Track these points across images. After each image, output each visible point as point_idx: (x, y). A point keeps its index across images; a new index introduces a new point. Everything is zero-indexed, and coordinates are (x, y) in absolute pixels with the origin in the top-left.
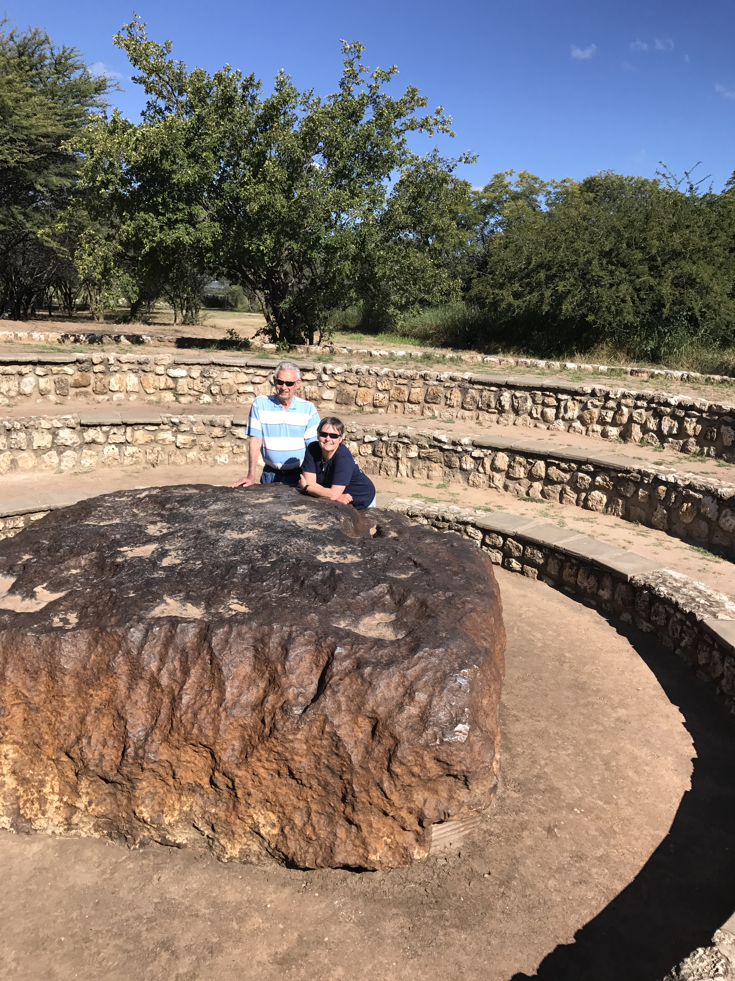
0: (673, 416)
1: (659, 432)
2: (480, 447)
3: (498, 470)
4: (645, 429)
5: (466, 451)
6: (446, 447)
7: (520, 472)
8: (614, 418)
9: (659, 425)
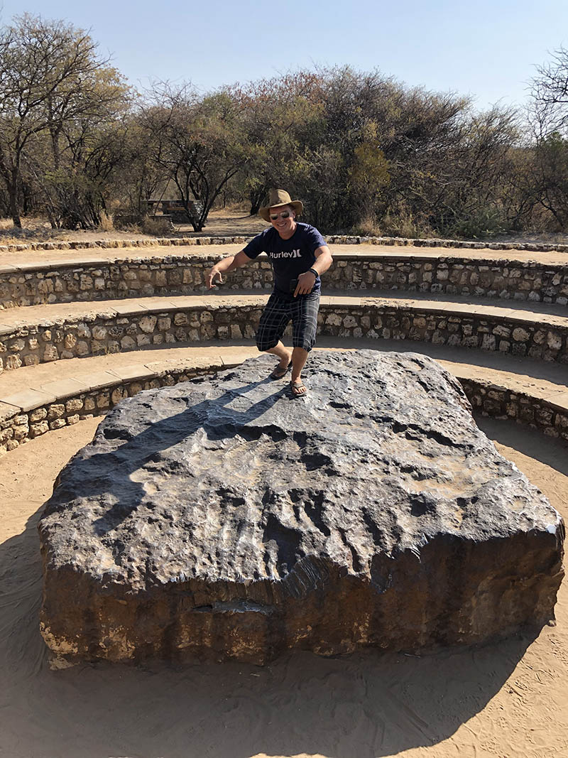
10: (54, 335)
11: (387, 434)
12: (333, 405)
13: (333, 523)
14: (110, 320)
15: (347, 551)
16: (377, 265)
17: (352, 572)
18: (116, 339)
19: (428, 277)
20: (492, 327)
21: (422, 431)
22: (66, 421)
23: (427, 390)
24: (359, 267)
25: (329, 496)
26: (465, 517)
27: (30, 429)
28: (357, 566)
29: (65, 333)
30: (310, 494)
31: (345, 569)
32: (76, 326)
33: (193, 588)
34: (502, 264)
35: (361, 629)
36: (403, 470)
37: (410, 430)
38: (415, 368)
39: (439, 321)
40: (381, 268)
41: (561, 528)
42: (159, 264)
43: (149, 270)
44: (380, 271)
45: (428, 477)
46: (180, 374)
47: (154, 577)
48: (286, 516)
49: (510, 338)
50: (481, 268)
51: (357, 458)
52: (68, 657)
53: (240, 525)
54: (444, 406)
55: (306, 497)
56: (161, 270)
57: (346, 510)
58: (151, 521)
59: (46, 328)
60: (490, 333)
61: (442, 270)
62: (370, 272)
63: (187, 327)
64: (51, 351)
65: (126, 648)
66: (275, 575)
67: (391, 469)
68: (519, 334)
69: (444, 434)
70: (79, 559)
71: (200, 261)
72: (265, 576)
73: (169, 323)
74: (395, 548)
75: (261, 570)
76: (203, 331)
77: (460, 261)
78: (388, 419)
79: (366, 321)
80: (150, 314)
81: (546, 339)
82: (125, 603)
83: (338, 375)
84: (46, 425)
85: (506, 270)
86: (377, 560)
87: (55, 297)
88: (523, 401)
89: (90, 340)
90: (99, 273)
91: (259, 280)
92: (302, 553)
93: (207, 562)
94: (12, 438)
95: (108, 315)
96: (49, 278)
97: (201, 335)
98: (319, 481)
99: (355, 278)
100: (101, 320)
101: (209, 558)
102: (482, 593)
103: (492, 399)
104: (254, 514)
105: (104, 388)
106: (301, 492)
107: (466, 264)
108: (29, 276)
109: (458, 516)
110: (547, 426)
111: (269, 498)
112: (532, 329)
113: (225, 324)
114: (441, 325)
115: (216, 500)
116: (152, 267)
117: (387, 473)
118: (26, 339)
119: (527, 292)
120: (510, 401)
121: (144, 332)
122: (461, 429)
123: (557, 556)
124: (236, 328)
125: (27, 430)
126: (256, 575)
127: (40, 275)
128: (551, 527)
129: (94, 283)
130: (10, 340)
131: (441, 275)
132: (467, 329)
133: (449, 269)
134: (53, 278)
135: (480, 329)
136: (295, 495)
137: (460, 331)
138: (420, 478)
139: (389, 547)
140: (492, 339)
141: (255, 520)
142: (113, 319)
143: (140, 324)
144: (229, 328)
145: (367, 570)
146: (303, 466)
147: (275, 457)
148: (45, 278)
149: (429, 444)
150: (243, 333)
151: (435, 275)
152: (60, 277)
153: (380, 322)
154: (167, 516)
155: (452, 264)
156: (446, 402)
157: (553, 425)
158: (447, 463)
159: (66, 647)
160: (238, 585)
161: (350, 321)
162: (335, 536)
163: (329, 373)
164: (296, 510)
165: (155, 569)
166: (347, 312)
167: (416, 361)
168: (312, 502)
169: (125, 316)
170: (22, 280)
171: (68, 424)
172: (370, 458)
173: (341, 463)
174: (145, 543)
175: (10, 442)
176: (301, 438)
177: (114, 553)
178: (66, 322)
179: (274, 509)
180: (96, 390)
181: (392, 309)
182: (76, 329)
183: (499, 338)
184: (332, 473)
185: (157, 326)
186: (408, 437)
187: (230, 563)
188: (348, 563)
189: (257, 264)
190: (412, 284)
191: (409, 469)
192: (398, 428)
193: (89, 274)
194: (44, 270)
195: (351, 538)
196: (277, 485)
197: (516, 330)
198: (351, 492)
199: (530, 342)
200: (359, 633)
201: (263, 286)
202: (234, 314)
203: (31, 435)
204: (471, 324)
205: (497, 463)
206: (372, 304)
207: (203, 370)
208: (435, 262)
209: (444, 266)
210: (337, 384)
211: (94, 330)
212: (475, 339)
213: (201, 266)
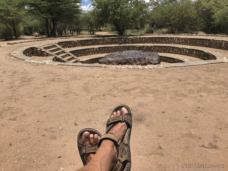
0: (181, 40)
7: (160, 49)
10: (180, 49)
32: (184, 49)
108: (196, 40)
118: (176, 49)
127: (198, 40)
129: (206, 44)
152: (201, 41)
170: (194, 41)
185: (196, 53)
193: (206, 41)
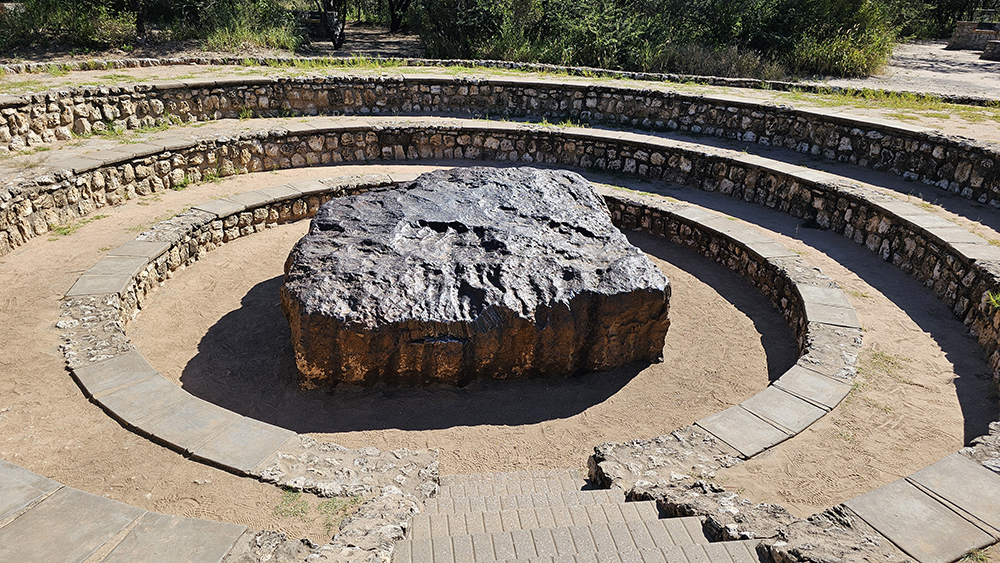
0: (112, 103)
1: (105, 119)
2: (81, 173)
3: (99, 189)
4: (92, 121)
5: (72, 183)
6: (54, 187)
7: (115, 182)
8: (61, 119)
9: (103, 114)
10: (230, 150)
11: (545, 230)
12: (502, 208)
13: (508, 285)
14: (281, 138)
15: (519, 302)
16: (531, 92)
17: (521, 315)
18: (285, 156)
19: (577, 104)
20: (633, 152)
21: (572, 227)
22: (254, 228)
23: (576, 199)
24: (514, 93)
25: (504, 267)
26: (601, 281)
27: (225, 234)
28: (525, 312)
29: (240, 149)
30: (490, 267)
31: (517, 313)
32: (249, 142)
33: (411, 327)
34: (645, 94)
35: (527, 357)
36: (557, 252)
37: (563, 226)
38: (567, 183)
39: (586, 146)
40: (535, 94)
41: (668, 288)
42: (322, 84)
43: (310, 90)
44: (535, 97)
45: (576, 258)
46: (353, 189)
47: (383, 318)
48: (474, 281)
49: (648, 162)
50: (626, 97)
51: (524, 243)
52: (315, 380)
53: (440, 287)
54: (589, 210)
55: (487, 269)
56: (323, 90)
57: (517, 277)
58: (374, 283)
59: (223, 143)
60: (631, 158)
61: (591, 98)
62: (525, 98)
63: (353, 146)
64: (228, 166)
65: (360, 373)
66: (468, 318)
67: (549, 251)
68: (657, 158)
69: (588, 229)
70: (325, 308)
71: (362, 82)
72: (461, 319)
73: (336, 142)
74: (552, 301)
75: (458, 315)
76: (368, 151)
77: (607, 90)
78: (545, 218)
79: (521, 144)
80: (318, 133)
81: (678, 163)
82: (362, 336)
83: (505, 186)
84: (237, 231)
85: (648, 100)
86: (540, 309)
87: (221, 115)
88: (655, 214)
89: (263, 157)
90: (263, 91)
91: (419, 103)
92: (487, 304)
93: (420, 310)
94: (211, 241)
95: (279, 133)
96: (214, 94)
97: (366, 155)
98: (497, 258)
99: (510, 103)
100: (273, 138)
101: (421, 307)
102: (612, 336)
103: (630, 214)
104: (450, 280)
105: (285, 200)
106: (484, 266)
107: (614, 93)
108: (195, 92)
109: (596, 281)
110: (674, 235)
111: (459, 269)
112: (667, 154)
113: (389, 145)
114: (589, 149)
115: (420, 271)
116: (315, 87)
117: (546, 254)
118: (205, 153)
119: (666, 121)
120: (644, 215)
121: (312, 150)
122: (601, 227)
123: (664, 308)
124: (399, 149)
125: (222, 235)
126: (455, 318)
127: (206, 92)
128: (661, 287)
129: (258, 101)
130: (189, 153)
131: (590, 103)
132: (612, 154)
133: (597, 98)
134: (218, 94)
135: (622, 154)
136: (479, 268)
137: (606, 156)
138: (570, 258)
139: (548, 300)
140: (633, 163)
141: (451, 284)
142: (284, 137)
143: (309, 142)
144: (393, 148)
145: (532, 315)
146: (482, 250)
147: (461, 245)
148: (211, 94)
149: (576, 236)
150: (406, 154)
151: (584, 102)
152: (225, 95)
153: (535, 147)
154: (385, 281)
155: (601, 93)
156: (591, 207)
157: (678, 234)
158: (590, 249)
159: (316, 371)
160: (443, 324)
161: (507, 144)
162: (510, 293)
163: (497, 184)
164: (481, 278)
165: (382, 313)
166: (504, 135)
167: (568, 178)
168: (492, 272)
169: (297, 134)
170: (188, 96)
171: (255, 232)
172: (533, 244)
173: (512, 247)
174: (372, 297)
175: (208, 244)
176: (479, 231)
177: (349, 304)
178: (241, 139)
179: (465, 276)
180: (280, 201)
181: (547, 134)
182: (250, 145)
183: (639, 162)
184: (506, 253)
185: (325, 145)
186: (561, 231)
187: (436, 310)
188: (519, 310)
189: (416, 87)
190: (562, 112)
191: (562, 252)
192: (553, 225)
193: (254, 92)
194: (210, 87)
195: (519, 293)
196: (464, 261)
197: (654, 155)
198: (520, 265)
199: (665, 165)
200: (525, 360)
201: (422, 108)
202: (397, 135)
203: (226, 239)
204: (615, 149)
205: (627, 249)
206: (528, 128)
207: (374, 186)
208: (585, 90)
209: (593, 94)
210: (505, 192)
211: (266, 147)
212: (618, 162)
213: (362, 87)
